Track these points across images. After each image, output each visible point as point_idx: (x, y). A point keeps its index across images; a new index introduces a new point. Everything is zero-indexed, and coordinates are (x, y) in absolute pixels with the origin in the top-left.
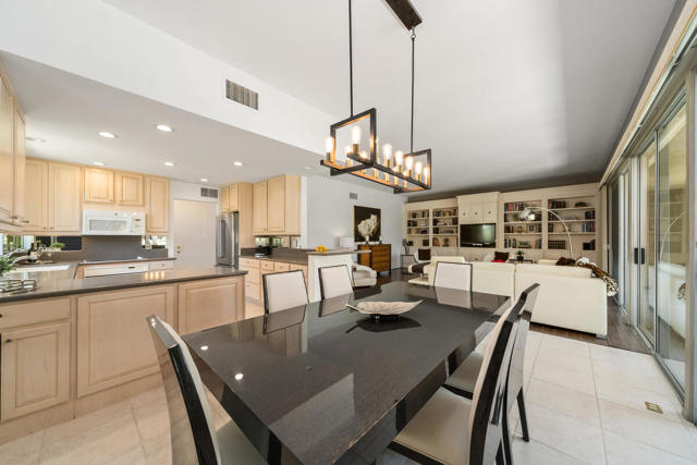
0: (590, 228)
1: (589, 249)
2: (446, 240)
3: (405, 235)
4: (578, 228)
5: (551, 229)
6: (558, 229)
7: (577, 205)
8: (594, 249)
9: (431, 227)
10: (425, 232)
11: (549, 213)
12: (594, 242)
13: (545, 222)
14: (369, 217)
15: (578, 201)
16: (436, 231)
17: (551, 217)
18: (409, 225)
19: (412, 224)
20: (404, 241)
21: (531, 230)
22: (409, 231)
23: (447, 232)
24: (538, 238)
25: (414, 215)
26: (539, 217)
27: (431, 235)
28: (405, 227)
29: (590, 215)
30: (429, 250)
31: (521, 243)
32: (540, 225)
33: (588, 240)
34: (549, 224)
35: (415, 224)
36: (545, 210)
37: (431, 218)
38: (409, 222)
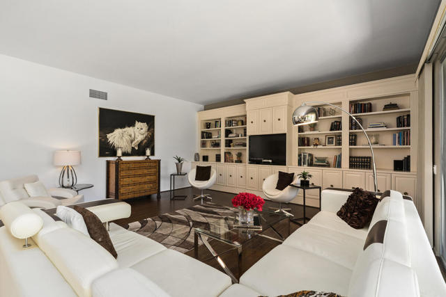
0: (404, 138)
1: (401, 169)
2: (239, 155)
3: (198, 149)
4: (387, 140)
5: (353, 140)
6: (363, 141)
7: (387, 107)
8: (408, 169)
9: (223, 139)
10: (217, 145)
11: (351, 119)
12: (408, 159)
13: (345, 132)
14: (132, 125)
15: (387, 102)
16: (228, 143)
17: (353, 125)
18: (203, 137)
19: (206, 135)
20: (197, 155)
21: (330, 143)
22: (203, 144)
23: (239, 145)
24: (337, 153)
25: (208, 125)
26: (336, 126)
27: (223, 149)
28: (198, 139)
29: (404, 121)
30: (209, 168)
31: (319, 160)
32: (340, 136)
33: (401, 157)
34: (351, 135)
35: (209, 135)
36: (345, 116)
37: (223, 128)
38: (203, 133)
